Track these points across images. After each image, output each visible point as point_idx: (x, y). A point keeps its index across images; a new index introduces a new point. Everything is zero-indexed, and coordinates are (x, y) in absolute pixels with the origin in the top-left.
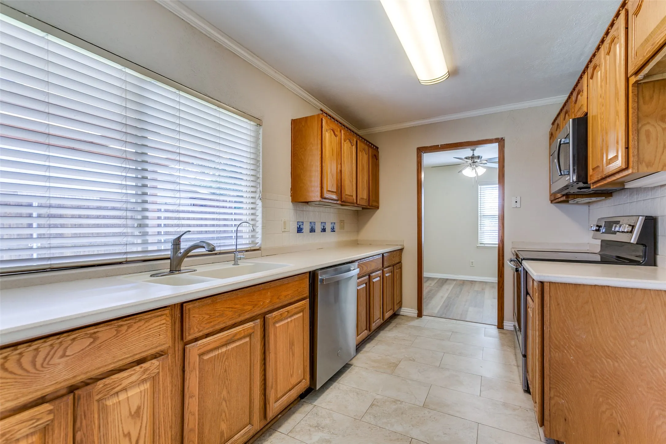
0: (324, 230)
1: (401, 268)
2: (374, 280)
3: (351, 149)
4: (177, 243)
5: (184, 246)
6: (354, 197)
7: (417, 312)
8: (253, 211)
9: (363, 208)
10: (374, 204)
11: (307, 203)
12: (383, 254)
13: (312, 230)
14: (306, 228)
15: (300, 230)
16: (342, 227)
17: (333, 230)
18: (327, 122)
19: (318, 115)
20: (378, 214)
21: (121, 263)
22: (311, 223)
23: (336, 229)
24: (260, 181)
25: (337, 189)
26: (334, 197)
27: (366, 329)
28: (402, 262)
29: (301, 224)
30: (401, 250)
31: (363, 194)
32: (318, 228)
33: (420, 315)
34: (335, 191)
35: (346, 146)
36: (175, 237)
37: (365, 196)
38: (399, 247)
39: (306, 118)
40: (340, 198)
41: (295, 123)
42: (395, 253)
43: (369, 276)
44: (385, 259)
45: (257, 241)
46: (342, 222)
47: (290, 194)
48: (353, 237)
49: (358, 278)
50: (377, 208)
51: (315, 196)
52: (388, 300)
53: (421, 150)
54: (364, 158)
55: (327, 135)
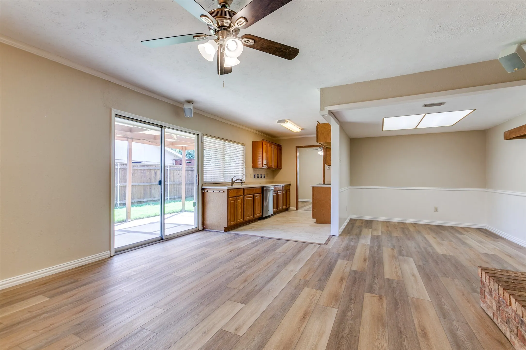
0: (261, 177)
1: (290, 192)
2: (279, 193)
3: (271, 149)
4: (232, 179)
5: (234, 180)
6: (272, 165)
7: (296, 208)
8: (243, 171)
9: (275, 169)
10: (280, 167)
11: (257, 168)
12: (282, 186)
13: (258, 177)
14: (256, 176)
15: (254, 177)
16: (267, 176)
17: (264, 177)
18: (264, 143)
19: (261, 141)
20: (281, 171)
21: (222, 183)
22: (257, 174)
23: (265, 177)
24: (245, 162)
25: (267, 164)
26: (266, 166)
27: (276, 208)
28: (290, 189)
29: (255, 175)
30: (290, 185)
31: (275, 164)
32: (260, 176)
33: (297, 209)
34: (266, 164)
35: (270, 148)
36: (232, 178)
37: (276, 165)
38: (289, 184)
39: (257, 142)
40: (268, 166)
41: (254, 143)
42: (287, 186)
43: (277, 192)
44: (283, 187)
45: (244, 180)
46: (267, 174)
47: (252, 165)
48: (272, 181)
49: (274, 191)
50: (281, 169)
51: (260, 166)
52: (284, 202)
53: (297, 147)
54: (276, 151)
55: (264, 146)
